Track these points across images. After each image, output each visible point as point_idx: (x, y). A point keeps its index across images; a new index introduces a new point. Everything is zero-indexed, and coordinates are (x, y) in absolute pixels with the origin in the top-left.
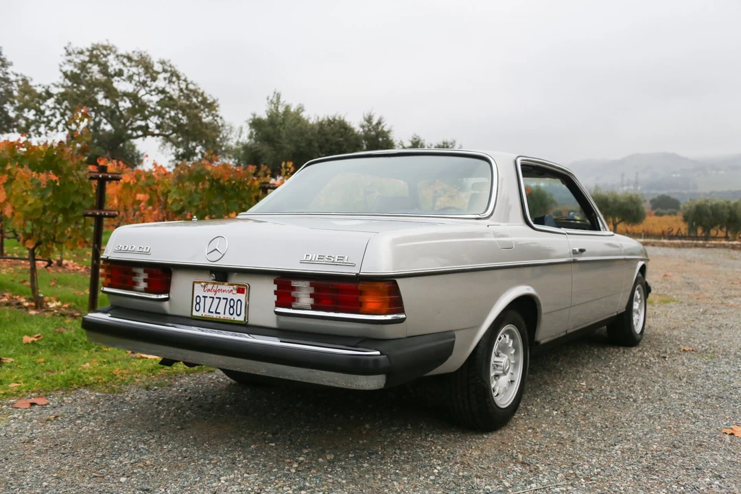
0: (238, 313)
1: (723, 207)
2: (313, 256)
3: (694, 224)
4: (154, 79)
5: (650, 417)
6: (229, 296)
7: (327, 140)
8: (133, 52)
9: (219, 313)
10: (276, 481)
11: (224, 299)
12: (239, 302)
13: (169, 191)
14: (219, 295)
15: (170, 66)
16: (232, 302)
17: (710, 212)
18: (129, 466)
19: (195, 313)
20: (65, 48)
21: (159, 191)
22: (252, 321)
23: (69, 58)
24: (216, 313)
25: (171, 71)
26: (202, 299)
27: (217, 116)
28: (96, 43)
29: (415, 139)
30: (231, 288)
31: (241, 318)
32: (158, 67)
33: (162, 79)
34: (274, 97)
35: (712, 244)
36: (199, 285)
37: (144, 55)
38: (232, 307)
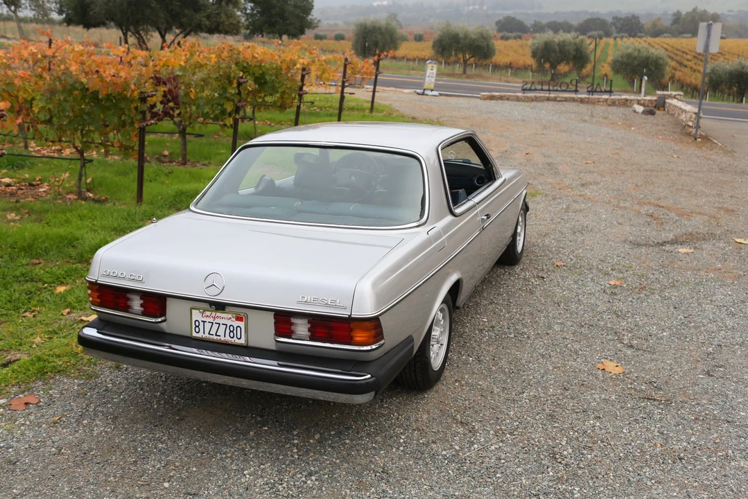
0: (239, 337)
1: (570, 43)
2: (308, 298)
3: (542, 61)
5: (543, 356)
6: (229, 322)
9: (219, 335)
10: (288, 469)
11: (223, 324)
12: (239, 329)
13: (33, 99)
14: (217, 320)
16: (231, 327)
17: (557, 48)
18: (163, 470)
19: (194, 334)
21: (20, 98)
22: (252, 343)
24: (216, 335)
30: (230, 316)
31: (242, 341)
35: (562, 97)
36: (197, 310)
38: (232, 331)
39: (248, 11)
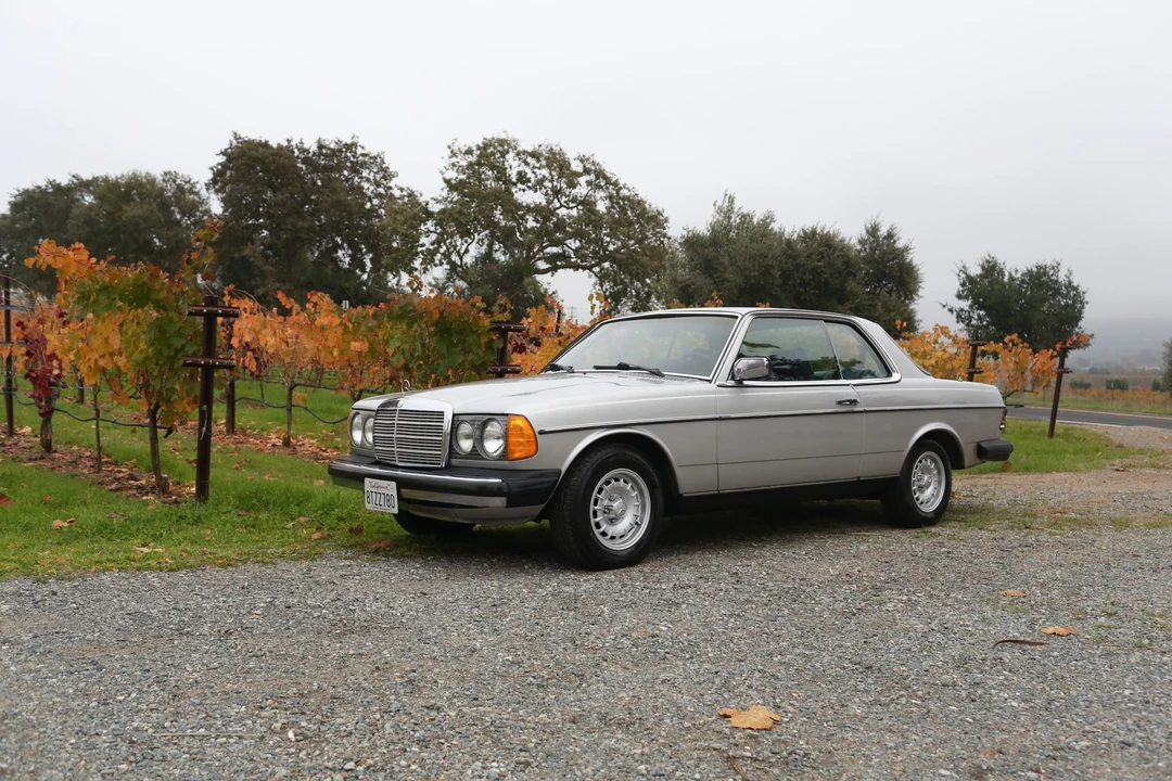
4: (572, 185)
7: (797, 267)
8: (540, 146)
15: (593, 163)
20: (449, 147)
23: (454, 160)
25: (595, 171)
27: (665, 236)
28: (489, 137)
29: (988, 262)
32: (576, 166)
33: (584, 184)
34: (724, 201)
37: (556, 149)
39: (974, 322)
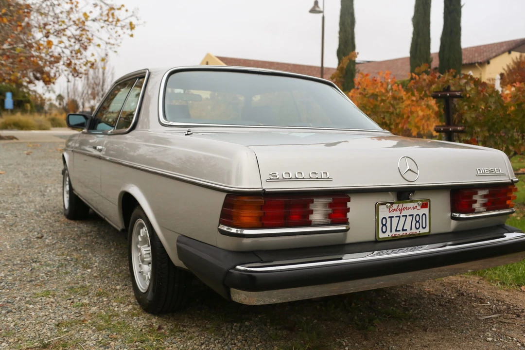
0: (424, 226)
6: (415, 212)
9: (406, 230)
11: (409, 215)
12: (424, 216)
14: (404, 213)
16: (418, 217)
19: (382, 235)
24: (403, 230)
26: (389, 220)
30: (416, 204)
31: (427, 230)
36: (384, 206)
38: (418, 222)
